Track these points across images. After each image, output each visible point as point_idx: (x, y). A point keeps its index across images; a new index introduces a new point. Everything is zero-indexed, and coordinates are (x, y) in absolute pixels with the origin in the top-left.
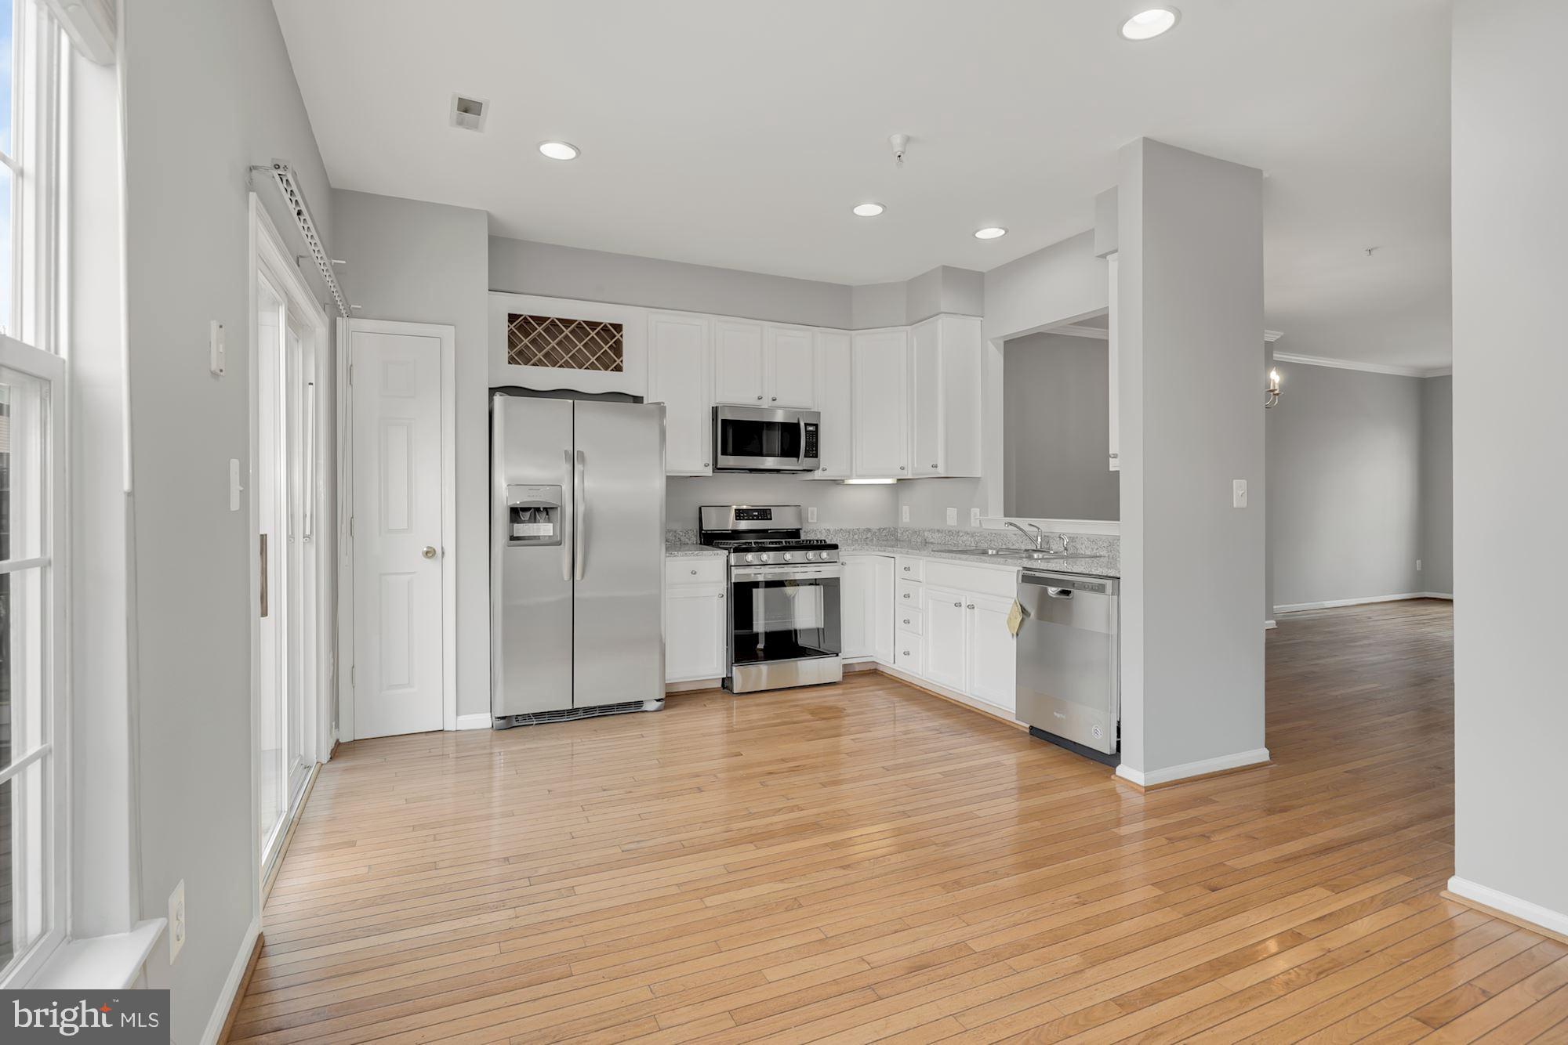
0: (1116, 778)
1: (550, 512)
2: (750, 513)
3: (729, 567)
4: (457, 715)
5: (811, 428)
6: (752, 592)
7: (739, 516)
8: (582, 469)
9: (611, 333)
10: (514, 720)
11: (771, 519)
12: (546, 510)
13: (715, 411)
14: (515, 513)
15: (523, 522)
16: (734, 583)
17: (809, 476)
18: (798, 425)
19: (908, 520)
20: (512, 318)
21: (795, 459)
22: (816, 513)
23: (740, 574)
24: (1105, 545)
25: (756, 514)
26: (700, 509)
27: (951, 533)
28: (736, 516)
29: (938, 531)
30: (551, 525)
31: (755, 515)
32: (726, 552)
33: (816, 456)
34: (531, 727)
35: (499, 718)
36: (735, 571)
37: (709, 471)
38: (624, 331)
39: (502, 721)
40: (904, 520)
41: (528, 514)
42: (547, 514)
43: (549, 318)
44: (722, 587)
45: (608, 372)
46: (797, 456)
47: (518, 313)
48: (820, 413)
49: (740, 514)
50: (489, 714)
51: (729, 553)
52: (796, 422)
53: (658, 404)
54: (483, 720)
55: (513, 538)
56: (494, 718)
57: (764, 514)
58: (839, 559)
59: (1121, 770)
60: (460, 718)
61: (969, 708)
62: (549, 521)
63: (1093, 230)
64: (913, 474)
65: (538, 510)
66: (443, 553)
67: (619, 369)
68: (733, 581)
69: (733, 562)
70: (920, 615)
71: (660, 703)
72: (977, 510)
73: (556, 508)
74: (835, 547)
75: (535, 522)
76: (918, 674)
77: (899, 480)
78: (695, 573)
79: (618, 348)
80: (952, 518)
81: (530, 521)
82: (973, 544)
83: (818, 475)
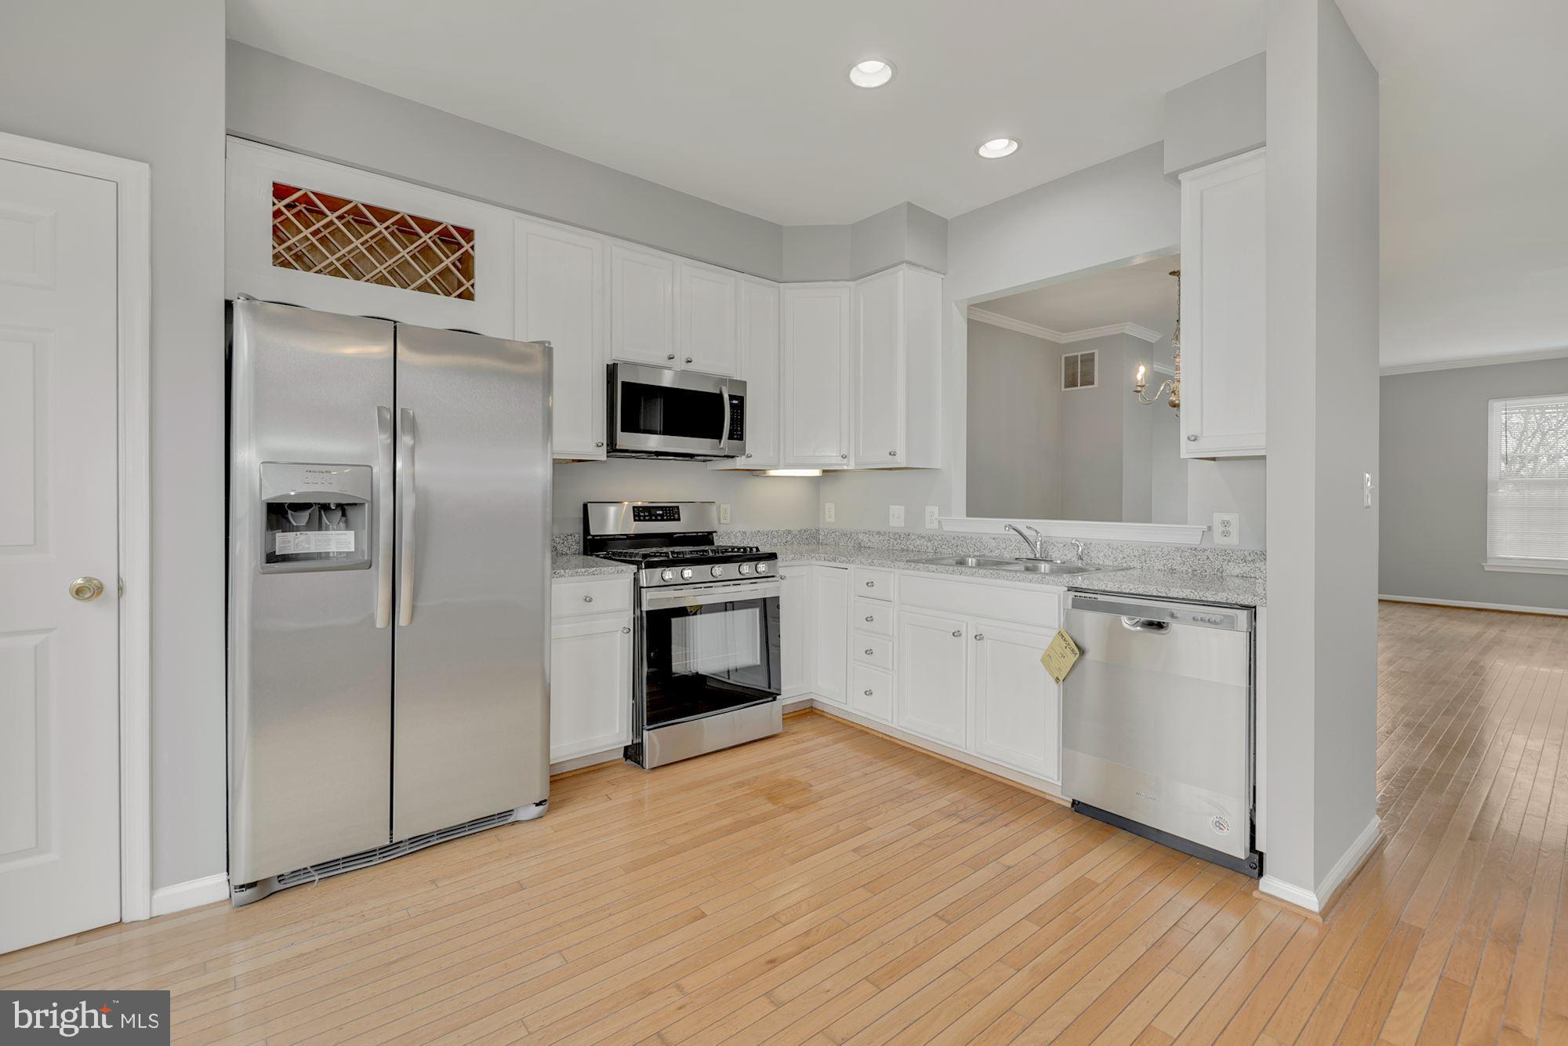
0: (1261, 896)
1: (350, 512)
2: (653, 512)
3: (638, 590)
4: (153, 887)
5: (735, 402)
6: (671, 621)
7: (639, 516)
8: (412, 442)
9: (458, 239)
10: (276, 881)
11: (679, 519)
12: (342, 508)
13: (612, 371)
14: (278, 514)
15: (296, 529)
16: (648, 612)
17: (728, 464)
18: (720, 396)
19: (833, 520)
20: (280, 191)
21: (717, 441)
22: (729, 511)
23: (654, 600)
24: (1136, 553)
25: (661, 512)
26: (585, 506)
27: (897, 536)
28: (635, 516)
29: (879, 533)
30: (352, 533)
31: (659, 515)
32: (634, 568)
33: (741, 438)
34: (309, 888)
35: (242, 886)
36: (647, 595)
37: (601, 454)
38: (478, 240)
39: (249, 891)
40: (828, 520)
41: (304, 516)
42: (344, 514)
43: (350, 202)
44: (627, 619)
45: (452, 299)
46: (719, 437)
47: (293, 184)
48: (746, 382)
49: (642, 513)
50: (224, 876)
51: (638, 569)
52: (718, 392)
53: (542, 343)
54: (212, 887)
55: (272, 558)
56: (232, 887)
57: (670, 513)
58: (777, 572)
59: (1269, 884)
60: (161, 893)
61: (963, 766)
62: (348, 527)
63: (1160, 145)
64: (856, 464)
65: (325, 507)
66: (120, 589)
67: (468, 296)
68: (645, 608)
69: (643, 582)
70: (891, 644)
71: (541, 807)
72: (936, 509)
73: (362, 504)
74: (772, 556)
75: (320, 529)
76: (887, 721)
77: (824, 471)
78: (591, 600)
79: (466, 265)
80: (897, 518)
81: (309, 527)
82: (930, 550)
83: (740, 462)
